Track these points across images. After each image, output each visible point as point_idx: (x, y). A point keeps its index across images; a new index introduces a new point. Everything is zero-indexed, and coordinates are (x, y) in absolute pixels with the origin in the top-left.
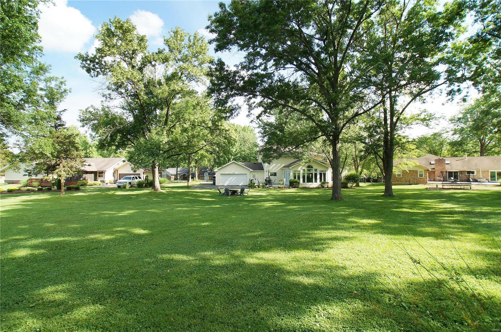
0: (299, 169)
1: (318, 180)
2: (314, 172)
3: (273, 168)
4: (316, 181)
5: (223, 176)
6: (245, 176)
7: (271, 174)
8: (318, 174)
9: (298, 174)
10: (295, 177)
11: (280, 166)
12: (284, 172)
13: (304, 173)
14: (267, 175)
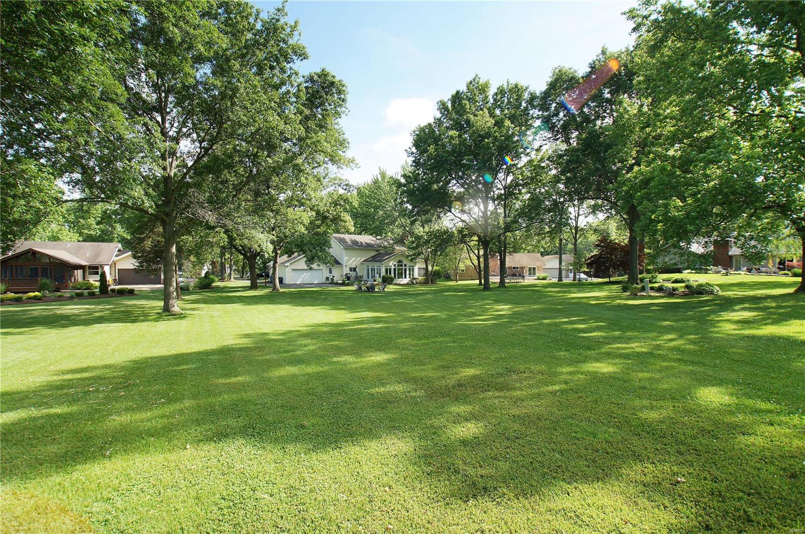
0: (391, 264)
1: (408, 276)
2: (404, 267)
3: (353, 262)
4: (405, 277)
5: (295, 272)
6: (321, 272)
7: (351, 269)
8: (407, 269)
9: (390, 269)
10: (387, 273)
11: (360, 260)
12: (365, 267)
13: (395, 269)
14: (346, 270)
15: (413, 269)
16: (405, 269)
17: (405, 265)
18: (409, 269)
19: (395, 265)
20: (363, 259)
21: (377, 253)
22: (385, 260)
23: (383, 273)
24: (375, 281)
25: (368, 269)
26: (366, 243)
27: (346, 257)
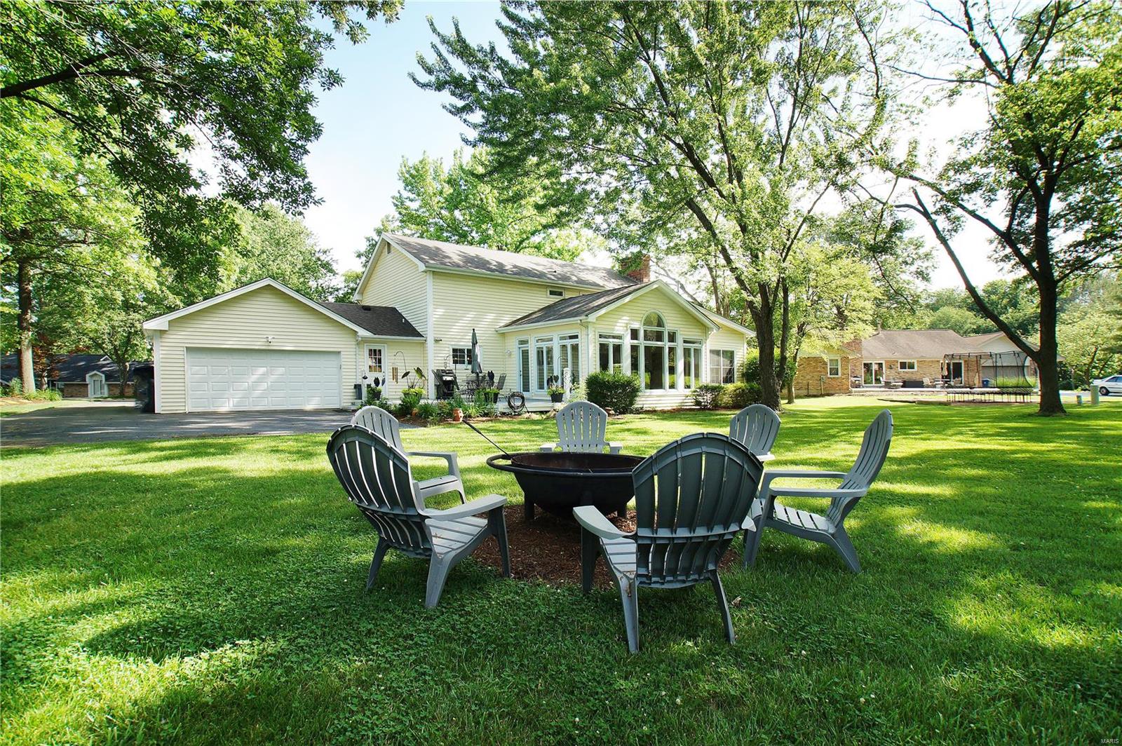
0: (619, 327)
1: (681, 379)
2: (668, 345)
4: (674, 383)
5: (208, 360)
6: (329, 365)
7: (458, 355)
8: (680, 353)
9: (617, 349)
10: (604, 365)
11: (496, 320)
12: (513, 345)
13: (634, 349)
14: (437, 358)
15: (697, 351)
16: (671, 350)
17: (672, 338)
18: (687, 352)
19: (634, 334)
20: (507, 319)
21: (556, 299)
22: (600, 307)
23: (589, 365)
24: (557, 397)
25: (525, 354)
26: (515, 267)
27: (436, 306)
